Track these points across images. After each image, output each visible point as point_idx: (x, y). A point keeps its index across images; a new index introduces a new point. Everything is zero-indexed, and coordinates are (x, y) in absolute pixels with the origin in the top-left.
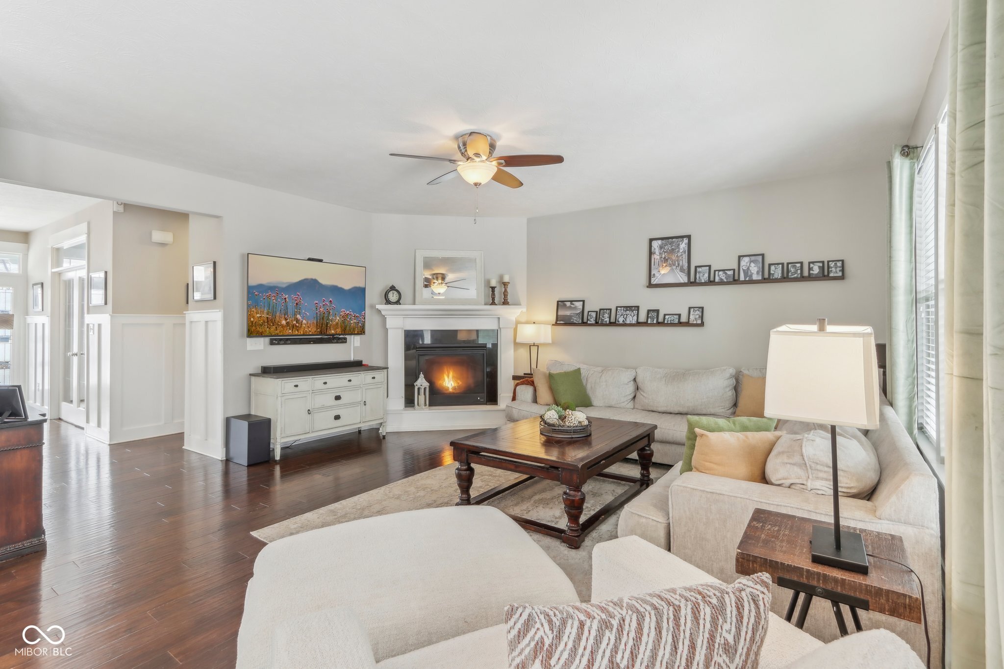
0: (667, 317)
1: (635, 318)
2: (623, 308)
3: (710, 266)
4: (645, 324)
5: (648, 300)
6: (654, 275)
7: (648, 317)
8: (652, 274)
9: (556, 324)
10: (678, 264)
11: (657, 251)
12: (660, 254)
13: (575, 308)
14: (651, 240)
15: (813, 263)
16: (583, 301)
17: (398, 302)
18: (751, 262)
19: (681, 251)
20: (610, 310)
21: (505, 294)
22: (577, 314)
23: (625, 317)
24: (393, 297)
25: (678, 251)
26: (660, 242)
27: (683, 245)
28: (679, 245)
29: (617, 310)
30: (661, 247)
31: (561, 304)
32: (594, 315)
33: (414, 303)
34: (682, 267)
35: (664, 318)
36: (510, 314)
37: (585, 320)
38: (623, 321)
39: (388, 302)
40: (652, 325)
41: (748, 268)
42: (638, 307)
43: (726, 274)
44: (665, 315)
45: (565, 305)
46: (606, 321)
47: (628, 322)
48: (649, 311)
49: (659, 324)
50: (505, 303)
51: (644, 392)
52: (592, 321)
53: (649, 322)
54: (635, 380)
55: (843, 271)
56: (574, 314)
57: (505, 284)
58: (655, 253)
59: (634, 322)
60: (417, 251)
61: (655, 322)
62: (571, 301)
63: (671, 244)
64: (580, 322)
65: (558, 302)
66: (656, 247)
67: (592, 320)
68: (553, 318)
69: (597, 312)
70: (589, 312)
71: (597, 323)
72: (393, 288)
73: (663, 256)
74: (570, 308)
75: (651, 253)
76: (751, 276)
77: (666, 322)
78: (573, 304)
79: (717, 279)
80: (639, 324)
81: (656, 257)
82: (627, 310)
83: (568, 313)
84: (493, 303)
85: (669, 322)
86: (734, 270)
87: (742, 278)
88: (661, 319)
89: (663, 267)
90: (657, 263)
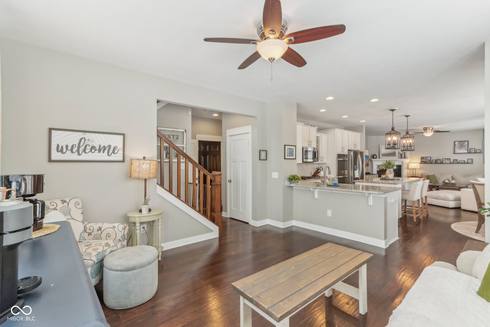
1: (449, 161)
2: (445, 159)
3: (475, 148)
4: (453, 163)
5: (453, 157)
6: (456, 151)
7: (454, 161)
8: (455, 150)
9: (421, 163)
10: (464, 148)
11: (457, 145)
13: (428, 159)
14: (455, 142)
16: (431, 157)
17: (376, 158)
20: (440, 159)
21: (405, 155)
22: (428, 161)
24: (375, 157)
25: (464, 145)
26: (458, 142)
27: (466, 143)
28: (464, 143)
29: (442, 159)
30: (458, 143)
31: (422, 158)
32: (434, 161)
33: (379, 158)
34: (466, 148)
35: (459, 162)
36: (406, 161)
37: (431, 162)
38: (445, 162)
39: (374, 158)
40: (455, 163)
42: (450, 159)
43: (480, 151)
44: (459, 161)
45: (424, 158)
46: (439, 162)
47: (447, 162)
48: (454, 160)
49: (457, 163)
50: (405, 158)
51: (456, 180)
52: (434, 162)
53: (454, 162)
54: (452, 177)
57: (405, 153)
58: (456, 145)
59: (449, 162)
60: (380, 145)
61: (456, 162)
62: (426, 157)
63: (462, 142)
64: (430, 162)
65: (421, 157)
68: (420, 162)
69: (435, 160)
70: (432, 160)
71: (436, 163)
72: (375, 155)
73: (459, 146)
74: (426, 159)
75: (455, 145)
77: (460, 162)
79: (477, 152)
80: (450, 163)
81: (457, 146)
83: (425, 160)
84: (401, 158)
88: (458, 162)
89: (459, 149)
90: (457, 147)
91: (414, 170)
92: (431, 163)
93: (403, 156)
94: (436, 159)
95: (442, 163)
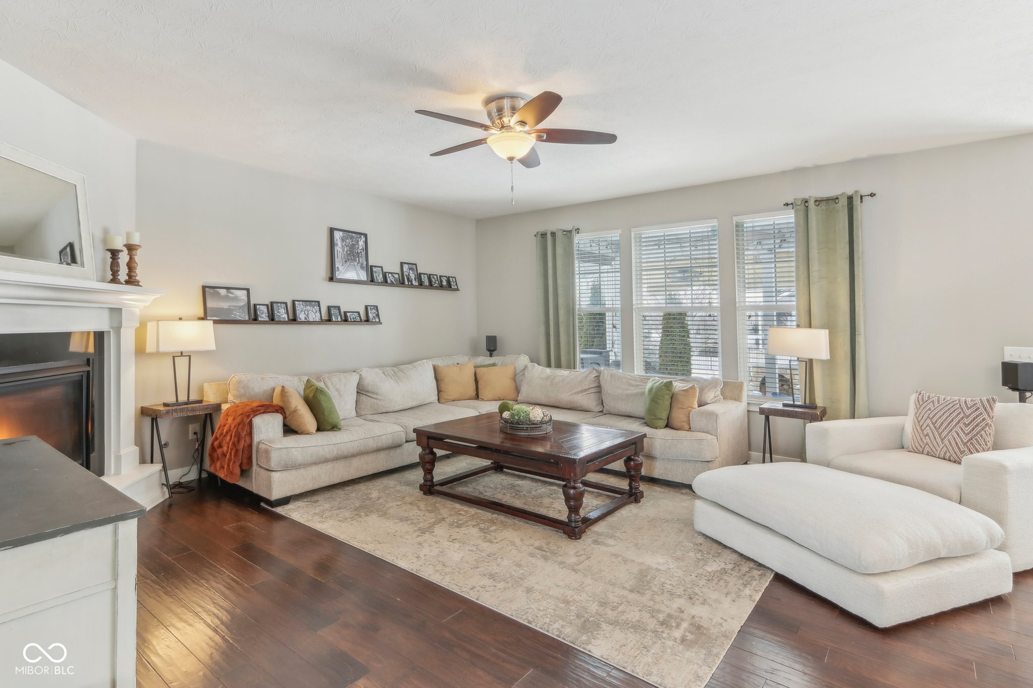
0: (348, 314)
1: (318, 314)
2: (301, 302)
3: (382, 267)
4: (328, 321)
5: (330, 295)
6: (338, 268)
7: (330, 314)
8: (335, 266)
9: (205, 320)
10: (359, 261)
11: (339, 243)
12: (342, 246)
13: (236, 299)
14: (332, 231)
15: (442, 276)
16: (248, 290)
18: (410, 269)
19: (360, 248)
20: (286, 304)
21: (131, 266)
22: (240, 307)
23: (307, 313)
25: (358, 248)
26: (341, 233)
27: (361, 243)
28: (358, 241)
29: (294, 304)
30: (343, 240)
31: (207, 291)
32: (264, 309)
34: (362, 264)
35: (346, 316)
37: (254, 316)
38: (306, 318)
40: (335, 322)
41: (409, 274)
42: (318, 302)
43: (394, 277)
44: (347, 312)
45: (218, 293)
46: (284, 318)
47: (311, 319)
48: (330, 308)
49: (343, 321)
50: (131, 281)
52: (265, 317)
53: (333, 318)
55: (456, 284)
56: (234, 306)
57: (131, 248)
58: (337, 245)
59: (318, 319)
61: (338, 318)
62: (228, 289)
63: (352, 238)
64: (246, 318)
65: (204, 287)
66: (338, 239)
67: (263, 316)
69: (267, 306)
70: (256, 305)
71: (271, 321)
73: (345, 249)
74: (226, 298)
75: (332, 244)
76: (411, 282)
77: (348, 319)
78: (232, 293)
79: (389, 281)
80: (322, 322)
81: (339, 249)
82: (307, 305)
83: (225, 305)
84: (115, 280)
85: (353, 320)
86: (398, 274)
87: (407, 283)
88: (342, 316)
89: (346, 261)
90: (340, 255)
91: (182, 363)
92: (255, 319)
93: (123, 275)
94: (267, 302)
95: (294, 320)
